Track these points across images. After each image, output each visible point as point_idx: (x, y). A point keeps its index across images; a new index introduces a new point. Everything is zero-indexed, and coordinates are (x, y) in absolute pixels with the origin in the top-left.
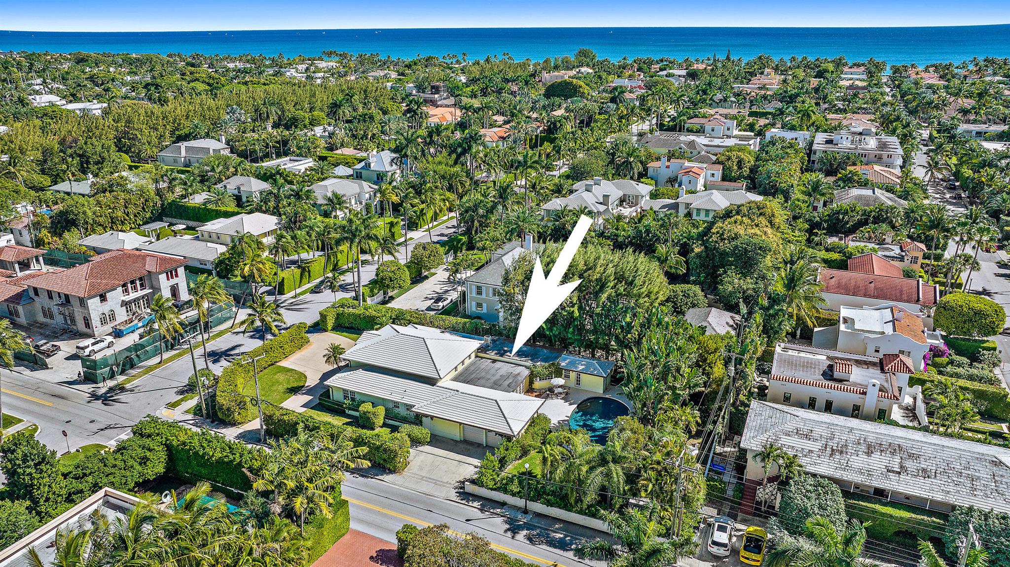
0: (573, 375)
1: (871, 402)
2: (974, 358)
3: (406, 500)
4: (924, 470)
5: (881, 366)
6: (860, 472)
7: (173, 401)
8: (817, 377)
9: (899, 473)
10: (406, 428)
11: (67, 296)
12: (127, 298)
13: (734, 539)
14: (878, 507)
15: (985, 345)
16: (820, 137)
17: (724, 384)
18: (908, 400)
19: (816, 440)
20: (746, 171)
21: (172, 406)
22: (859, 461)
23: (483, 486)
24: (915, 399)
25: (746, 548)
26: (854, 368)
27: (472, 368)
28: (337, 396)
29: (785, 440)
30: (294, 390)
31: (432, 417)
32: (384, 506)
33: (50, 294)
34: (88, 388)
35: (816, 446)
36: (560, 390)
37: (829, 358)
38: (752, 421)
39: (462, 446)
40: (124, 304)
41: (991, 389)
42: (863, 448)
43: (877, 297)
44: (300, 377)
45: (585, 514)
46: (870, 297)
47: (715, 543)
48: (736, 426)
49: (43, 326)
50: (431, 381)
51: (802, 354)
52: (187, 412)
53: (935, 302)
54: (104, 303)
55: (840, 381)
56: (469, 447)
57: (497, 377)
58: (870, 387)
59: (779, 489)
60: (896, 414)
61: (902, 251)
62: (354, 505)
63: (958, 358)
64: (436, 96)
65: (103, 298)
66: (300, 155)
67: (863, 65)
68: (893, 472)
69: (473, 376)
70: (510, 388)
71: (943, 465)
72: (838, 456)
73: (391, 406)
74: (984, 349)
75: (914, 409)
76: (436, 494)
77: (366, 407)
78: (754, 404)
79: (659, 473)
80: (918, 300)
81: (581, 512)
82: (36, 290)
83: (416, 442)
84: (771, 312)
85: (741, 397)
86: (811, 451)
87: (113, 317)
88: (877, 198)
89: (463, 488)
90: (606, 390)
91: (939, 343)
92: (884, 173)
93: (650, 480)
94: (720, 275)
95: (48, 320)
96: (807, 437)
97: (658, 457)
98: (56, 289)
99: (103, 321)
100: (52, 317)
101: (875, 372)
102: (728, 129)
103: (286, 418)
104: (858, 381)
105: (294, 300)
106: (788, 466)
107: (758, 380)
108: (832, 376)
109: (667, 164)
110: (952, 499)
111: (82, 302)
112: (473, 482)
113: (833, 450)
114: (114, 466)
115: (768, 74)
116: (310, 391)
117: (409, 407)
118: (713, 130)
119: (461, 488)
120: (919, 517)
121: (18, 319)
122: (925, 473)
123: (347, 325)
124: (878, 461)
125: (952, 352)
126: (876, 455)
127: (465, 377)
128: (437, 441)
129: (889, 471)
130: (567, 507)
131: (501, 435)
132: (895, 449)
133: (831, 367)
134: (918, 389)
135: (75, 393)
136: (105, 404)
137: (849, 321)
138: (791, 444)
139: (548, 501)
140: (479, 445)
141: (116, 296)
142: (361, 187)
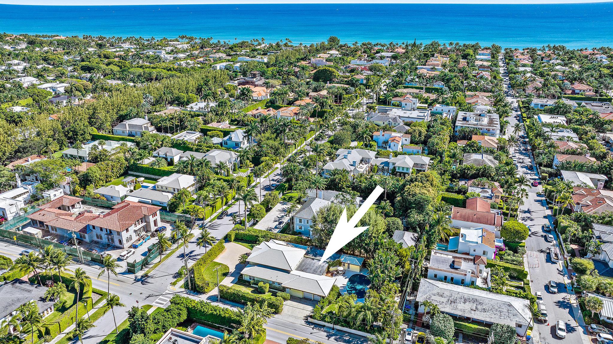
0: (346, 265)
1: (468, 279)
2: (515, 251)
3: (285, 326)
4: (484, 309)
5: (474, 261)
6: (461, 310)
7: (173, 282)
8: (446, 267)
9: (475, 311)
10: (279, 293)
11: (110, 230)
12: (136, 229)
13: (414, 337)
14: (467, 324)
15: (520, 245)
16: (461, 115)
17: (410, 271)
18: (484, 274)
19: (445, 297)
20: (423, 138)
21: (174, 284)
22: (461, 306)
23: (315, 319)
24: (488, 274)
25: (418, 341)
26: (463, 262)
27: (303, 263)
28: (246, 278)
29: (433, 297)
30: (225, 275)
31: (290, 289)
32: (277, 329)
33: (101, 229)
34: (132, 276)
35: (444, 300)
36: (341, 272)
37: (454, 257)
38: (421, 288)
39: (303, 300)
40: (135, 231)
41: (518, 267)
42: (463, 300)
43: (477, 222)
44: (226, 268)
45: (357, 330)
46: (474, 222)
47: (406, 340)
48: (415, 288)
49: (97, 243)
50: (288, 272)
51: (442, 255)
52: (181, 287)
53: (501, 225)
54: (128, 232)
55: (457, 269)
56: (306, 301)
57: (315, 268)
58: (468, 272)
59: (431, 317)
60: (479, 282)
61: (492, 193)
62: (268, 330)
63: (508, 251)
64: (255, 79)
65: (127, 230)
66: (191, 130)
67: (489, 48)
68: (473, 310)
69: (304, 267)
70: (321, 274)
71: (491, 307)
72: (453, 304)
73: (271, 283)
74: (521, 246)
75: (487, 279)
76: (296, 322)
77: (261, 284)
78: (422, 280)
79: (385, 314)
80: (494, 224)
81: (355, 329)
82: (94, 227)
83: (285, 299)
84: (430, 233)
85: (417, 276)
86: (443, 302)
87: (131, 238)
88: (484, 161)
89: (307, 319)
90: (361, 271)
91: (501, 245)
92: (489, 141)
93: (382, 317)
94: (409, 213)
95: (99, 240)
96: (442, 296)
97: (385, 308)
98: (104, 226)
99: (127, 241)
100: (101, 238)
101: (471, 263)
102: (414, 104)
103: (229, 291)
104: (464, 269)
105: (210, 223)
106: (434, 309)
107: (425, 264)
108: (454, 266)
109: (383, 133)
110: (492, 321)
111: (119, 233)
112: (311, 317)
113: (451, 301)
114: (169, 318)
115: (437, 57)
116: (232, 275)
117: (279, 284)
118: (406, 105)
119: (306, 320)
120: (481, 327)
121: (85, 240)
122: (484, 310)
123: (240, 238)
124: (468, 306)
125: (507, 248)
126: (467, 303)
127: (302, 268)
128: (293, 298)
129: (471, 310)
130: (350, 327)
131: (320, 296)
132: (475, 301)
133: (454, 262)
134: (489, 269)
135: (126, 279)
136: (143, 284)
137: (464, 236)
138: (436, 300)
139: (342, 325)
140: (311, 300)
141: (132, 229)
142: (231, 155)
